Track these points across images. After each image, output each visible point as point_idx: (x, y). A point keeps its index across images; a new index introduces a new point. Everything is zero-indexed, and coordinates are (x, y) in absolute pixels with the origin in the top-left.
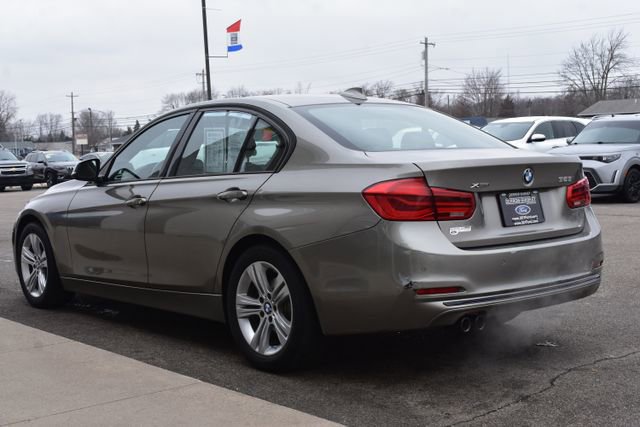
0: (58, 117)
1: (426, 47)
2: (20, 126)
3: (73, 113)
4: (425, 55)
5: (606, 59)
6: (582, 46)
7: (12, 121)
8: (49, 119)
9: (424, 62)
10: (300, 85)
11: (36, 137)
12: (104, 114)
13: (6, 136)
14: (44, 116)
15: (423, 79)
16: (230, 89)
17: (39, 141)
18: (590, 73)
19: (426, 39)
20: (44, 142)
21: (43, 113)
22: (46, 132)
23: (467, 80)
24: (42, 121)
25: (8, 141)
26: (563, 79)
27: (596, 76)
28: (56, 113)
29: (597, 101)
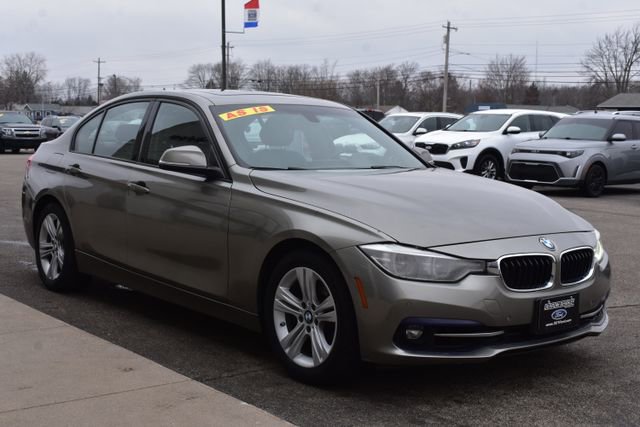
0: (87, 82)
1: (448, 31)
2: (48, 88)
3: (99, 78)
4: (447, 39)
5: (629, 52)
6: (607, 38)
7: (41, 83)
8: (77, 82)
9: (445, 46)
10: (326, 61)
11: (64, 100)
12: (131, 81)
13: (35, 97)
14: (73, 80)
15: (444, 63)
16: (256, 63)
17: (67, 104)
18: (613, 65)
19: (449, 24)
20: (71, 105)
21: (71, 77)
22: (74, 95)
23: (490, 66)
24: (70, 83)
25: (36, 102)
26: (585, 70)
27: (619, 69)
28: (84, 77)
29: (618, 92)
